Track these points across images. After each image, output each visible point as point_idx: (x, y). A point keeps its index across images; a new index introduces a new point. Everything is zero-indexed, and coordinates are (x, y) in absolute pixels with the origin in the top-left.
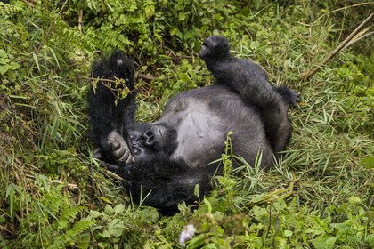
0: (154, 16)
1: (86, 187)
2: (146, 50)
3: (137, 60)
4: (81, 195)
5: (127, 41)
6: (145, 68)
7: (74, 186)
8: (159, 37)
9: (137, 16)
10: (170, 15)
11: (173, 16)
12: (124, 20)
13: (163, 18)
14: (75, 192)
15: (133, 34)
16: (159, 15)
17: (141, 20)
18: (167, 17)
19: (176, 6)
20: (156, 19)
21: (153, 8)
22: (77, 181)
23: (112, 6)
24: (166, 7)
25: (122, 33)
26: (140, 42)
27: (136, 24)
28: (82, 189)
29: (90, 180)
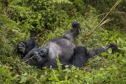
0: (41, 19)
1: (16, 69)
2: (39, 30)
3: (36, 33)
4: (14, 71)
5: (33, 27)
6: (39, 35)
7: (11, 68)
8: (43, 25)
9: (36, 19)
10: (47, 18)
11: (48, 19)
12: (32, 20)
13: (44, 19)
14: (12, 70)
15: (35, 25)
16: (43, 18)
17: (37, 20)
18: (46, 19)
19: (49, 15)
20: (42, 20)
21: (41, 16)
22: (12, 67)
23: (28, 16)
24: (45, 16)
25: (31, 24)
26: (37, 27)
27: (36, 22)
28: (14, 69)
29: (17, 66)
